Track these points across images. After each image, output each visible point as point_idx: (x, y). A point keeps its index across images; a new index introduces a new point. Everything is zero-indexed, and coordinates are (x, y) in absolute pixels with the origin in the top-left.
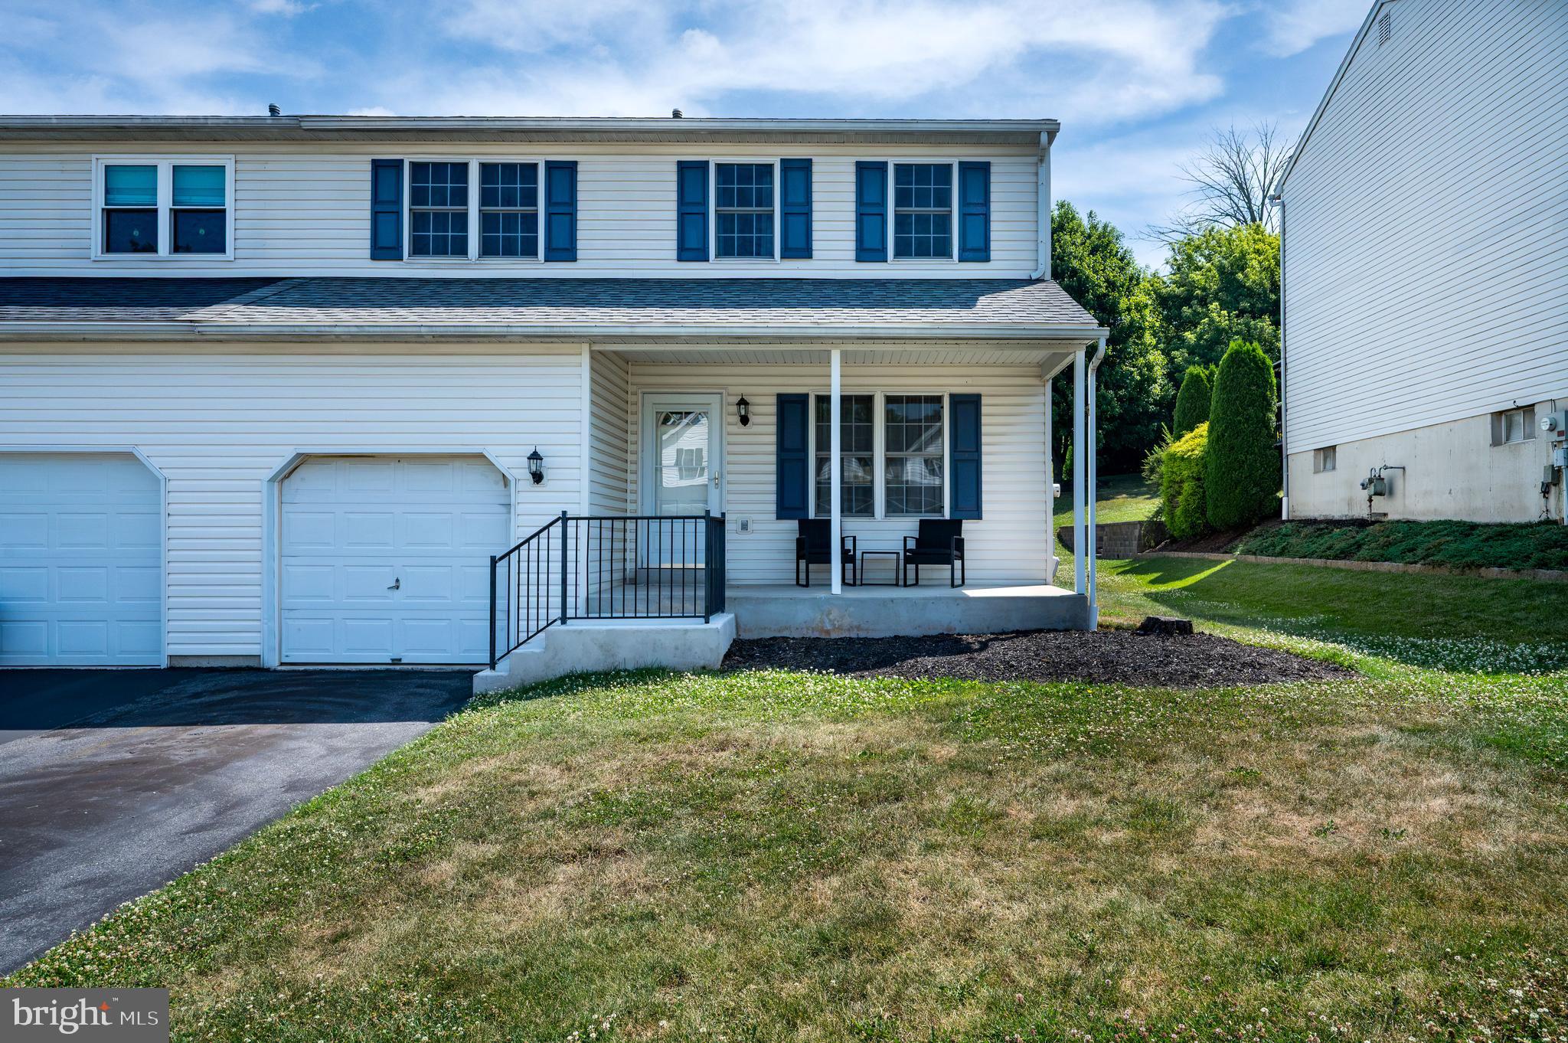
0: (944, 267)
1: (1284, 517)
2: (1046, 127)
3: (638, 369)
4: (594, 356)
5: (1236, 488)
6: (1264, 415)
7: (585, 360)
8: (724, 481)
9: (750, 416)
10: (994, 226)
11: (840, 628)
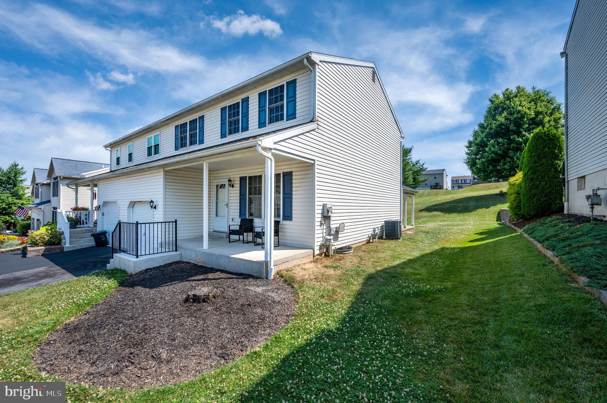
0: (281, 124)
1: (566, 212)
2: (304, 56)
3: (215, 172)
4: (166, 172)
5: (534, 198)
6: (553, 162)
7: (162, 173)
8: (229, 206)
9: (234, 185)
10: (297, 104)
11: (200, 262)
